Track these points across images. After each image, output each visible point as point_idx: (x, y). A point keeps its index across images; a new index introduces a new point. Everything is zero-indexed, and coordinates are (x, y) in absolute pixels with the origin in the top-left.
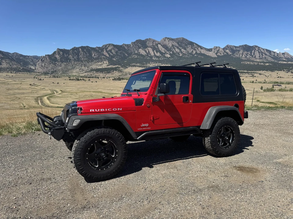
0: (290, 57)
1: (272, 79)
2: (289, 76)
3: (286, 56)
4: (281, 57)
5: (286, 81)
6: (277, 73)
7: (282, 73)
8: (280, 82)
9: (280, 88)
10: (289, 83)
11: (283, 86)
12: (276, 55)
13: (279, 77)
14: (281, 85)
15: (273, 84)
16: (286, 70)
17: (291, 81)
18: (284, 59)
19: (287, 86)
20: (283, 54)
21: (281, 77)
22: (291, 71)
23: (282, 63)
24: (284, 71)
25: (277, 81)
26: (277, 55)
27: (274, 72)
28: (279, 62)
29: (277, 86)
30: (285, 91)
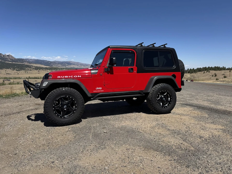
0: (13, 59)
1: (2, 76)
2: (15, 73)
3: (10, 57)
4: (7, 58)
5: (13, 77)
6: (6, 71)
7: (9, 71)
8: (9, 77)
9: (9, 82)
10: (16, 78)
11: (12, 81)
12: (2, 56)
13: (7, 74)
14: (10, 79)
15: (3, 79)
16: (12, 68)
17: (17, 77)
18: (9, 60)
19: (15, 80)
20: (8, 56)
21: (9, 74)
22: (16, 69)
23: (8, 62)
24: (10, 69)
25: (6, 77)
26: (4, 56)
27: (3, 69)
28: (6, 62)
29: (7, 81)
30: (14, 84)
